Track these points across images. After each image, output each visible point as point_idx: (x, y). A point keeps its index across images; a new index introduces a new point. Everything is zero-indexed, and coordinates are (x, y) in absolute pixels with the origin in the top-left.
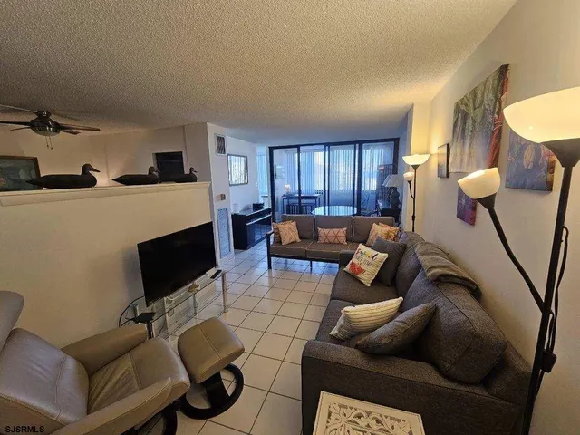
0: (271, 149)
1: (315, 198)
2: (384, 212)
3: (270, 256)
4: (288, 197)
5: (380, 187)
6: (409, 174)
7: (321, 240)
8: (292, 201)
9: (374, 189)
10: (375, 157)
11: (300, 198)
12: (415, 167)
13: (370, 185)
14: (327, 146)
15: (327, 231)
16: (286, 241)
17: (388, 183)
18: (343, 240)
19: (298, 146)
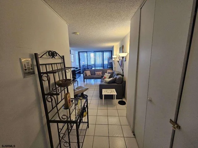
0: (79, 52)
1: (91, 66)
2: (110, 68)
3: (84, 79)
4: (83, 66)
5: (108, 63)
6: (113, 59)
7: (96, 75)
8: (84, 67)
9: (107, 63)
10: (107, 55)
11: (88, 66)
12: (115, 58)
13: (106, 62)
14: (95, 52)
15: (97, 72)
16: (88, 75)
17: (110, 62)
18: (101, 74)
19: (87, 52)
